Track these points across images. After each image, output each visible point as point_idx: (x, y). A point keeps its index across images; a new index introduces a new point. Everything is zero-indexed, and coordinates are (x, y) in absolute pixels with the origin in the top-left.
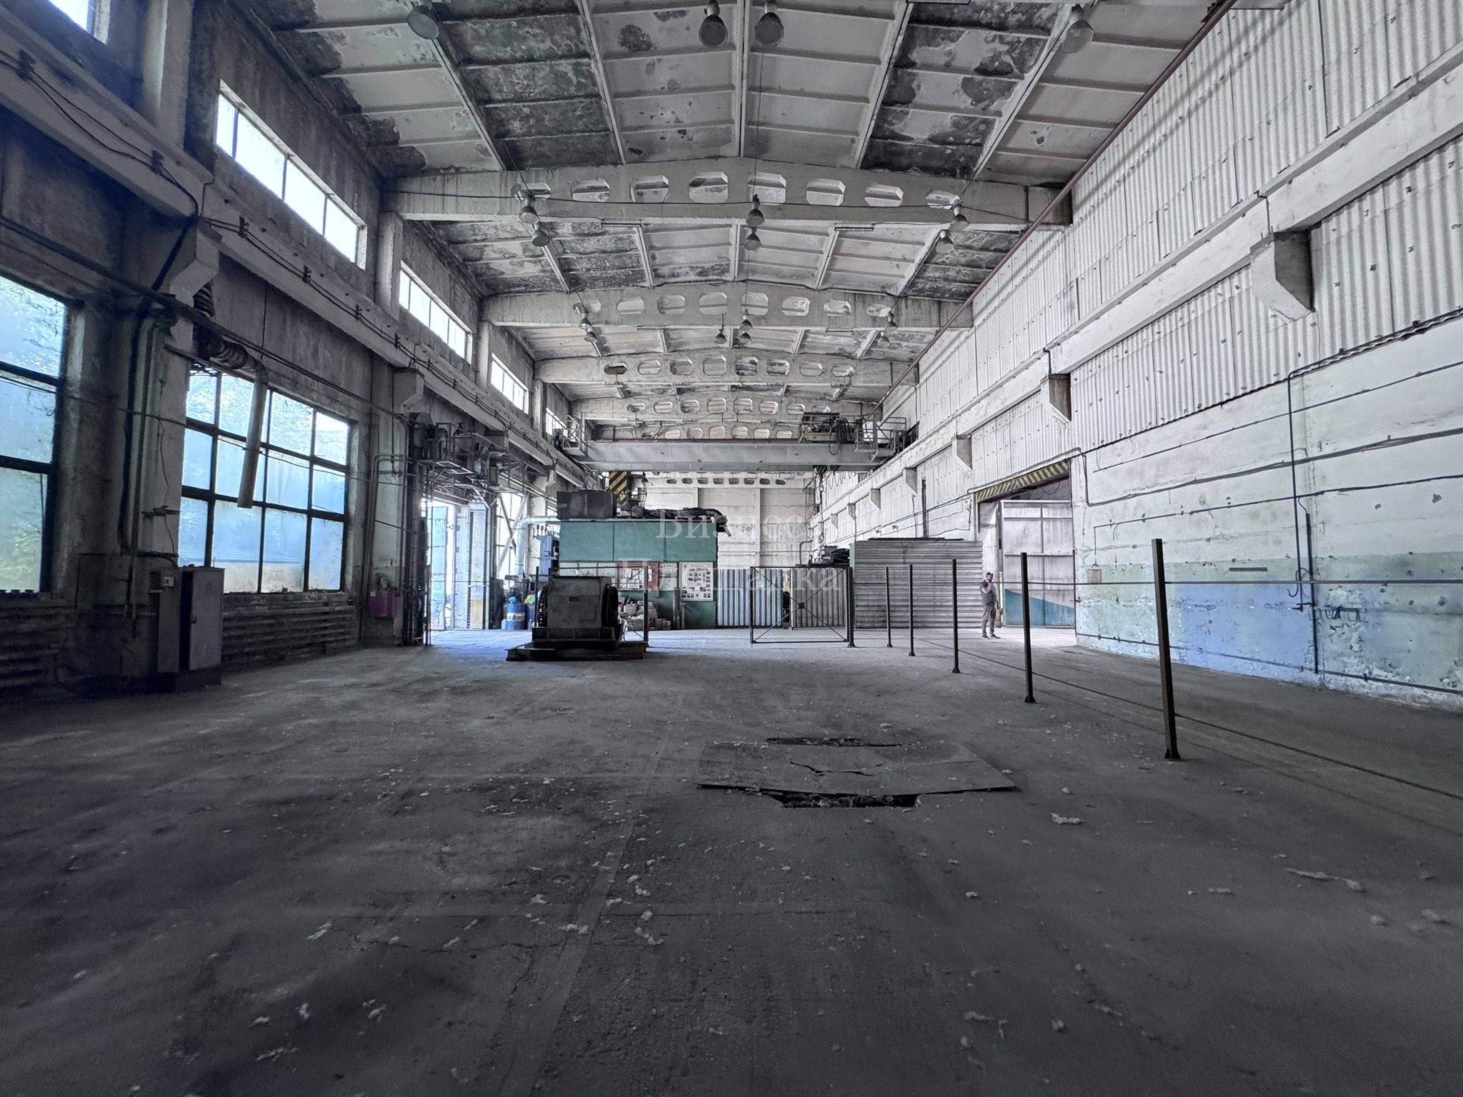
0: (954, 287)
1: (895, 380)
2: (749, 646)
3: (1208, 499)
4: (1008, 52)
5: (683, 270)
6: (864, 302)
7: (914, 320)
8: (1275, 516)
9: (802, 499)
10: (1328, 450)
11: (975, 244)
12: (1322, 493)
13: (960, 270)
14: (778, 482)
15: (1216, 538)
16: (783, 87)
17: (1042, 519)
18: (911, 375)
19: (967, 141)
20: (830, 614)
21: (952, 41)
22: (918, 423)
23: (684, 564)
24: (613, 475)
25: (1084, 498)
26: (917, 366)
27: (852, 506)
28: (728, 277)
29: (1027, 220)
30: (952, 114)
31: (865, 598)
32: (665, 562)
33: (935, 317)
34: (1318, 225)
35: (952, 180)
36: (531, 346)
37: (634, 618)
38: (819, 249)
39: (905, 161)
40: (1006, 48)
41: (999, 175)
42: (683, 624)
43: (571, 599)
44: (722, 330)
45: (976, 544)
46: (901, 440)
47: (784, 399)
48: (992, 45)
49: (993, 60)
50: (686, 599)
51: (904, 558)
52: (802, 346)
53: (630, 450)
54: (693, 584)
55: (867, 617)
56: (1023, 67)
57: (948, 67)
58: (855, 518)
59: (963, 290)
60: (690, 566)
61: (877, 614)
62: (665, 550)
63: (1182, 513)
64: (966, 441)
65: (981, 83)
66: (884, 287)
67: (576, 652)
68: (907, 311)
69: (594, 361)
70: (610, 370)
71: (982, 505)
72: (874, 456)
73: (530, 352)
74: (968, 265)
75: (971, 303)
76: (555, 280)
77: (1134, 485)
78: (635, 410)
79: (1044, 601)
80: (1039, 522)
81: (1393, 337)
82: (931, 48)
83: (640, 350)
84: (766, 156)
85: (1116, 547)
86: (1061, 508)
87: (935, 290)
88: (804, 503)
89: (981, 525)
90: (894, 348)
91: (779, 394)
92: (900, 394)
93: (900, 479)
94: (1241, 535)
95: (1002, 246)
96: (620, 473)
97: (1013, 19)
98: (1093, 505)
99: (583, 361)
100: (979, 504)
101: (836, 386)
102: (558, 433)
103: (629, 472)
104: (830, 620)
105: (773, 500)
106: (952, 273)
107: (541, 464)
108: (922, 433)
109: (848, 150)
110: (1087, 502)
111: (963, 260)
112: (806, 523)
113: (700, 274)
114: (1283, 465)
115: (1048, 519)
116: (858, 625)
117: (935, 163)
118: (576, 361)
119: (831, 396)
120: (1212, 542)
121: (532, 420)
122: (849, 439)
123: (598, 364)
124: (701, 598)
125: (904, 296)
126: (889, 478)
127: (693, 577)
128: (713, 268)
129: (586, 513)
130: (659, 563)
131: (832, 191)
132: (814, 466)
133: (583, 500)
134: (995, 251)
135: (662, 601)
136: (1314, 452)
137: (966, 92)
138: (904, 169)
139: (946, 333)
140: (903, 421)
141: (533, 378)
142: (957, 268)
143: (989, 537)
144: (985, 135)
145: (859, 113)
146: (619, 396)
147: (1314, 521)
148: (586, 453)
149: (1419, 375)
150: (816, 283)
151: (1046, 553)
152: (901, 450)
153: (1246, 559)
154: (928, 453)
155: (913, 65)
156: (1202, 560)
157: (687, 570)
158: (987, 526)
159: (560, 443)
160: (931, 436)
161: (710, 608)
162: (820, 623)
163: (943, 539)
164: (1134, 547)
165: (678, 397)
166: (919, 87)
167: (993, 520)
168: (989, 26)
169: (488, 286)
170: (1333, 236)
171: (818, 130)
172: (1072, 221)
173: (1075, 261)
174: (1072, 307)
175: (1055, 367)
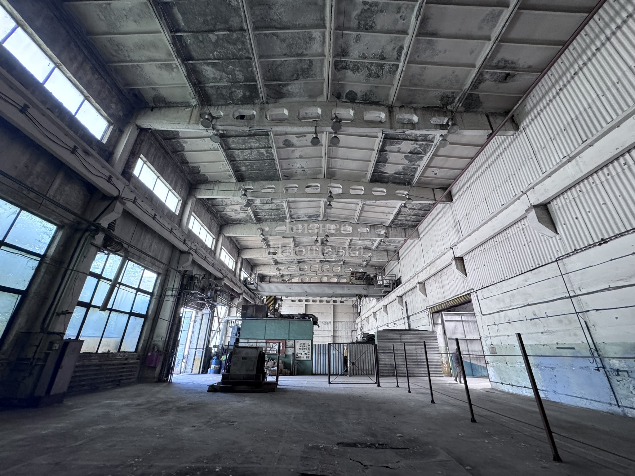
0: (410, 223)
1: (389, 259)
2: (328, 385)
3: (537, 313)
4: (419, 148)
5: (302, 216)
6: (374, 228)
7: (395, 235)
8: (570, 322)
9: (352, 310)
10: (584, 291)
11: (416, 208)
12: (588, 311)
13: (411, 217)
14: (341, 302)
15: (546, 332)
16: (340, 157)
17: (462, 321)
18: (396, 257)
19: (409, 174)
20: (367, 368)
21: (399, 144)
22: (401, 277)
23: (297, 341)
24: (268, 298)
25: (480, 311)
26: (398, 253)
27: (375, 313)
28: (319, 219)
29: (435, 200)
30: (402, 166)
31: (384, 360)
32: (289, 340)
33: (403, 234)
34: (549, 203)
35: (404, 186)
36: (239, 244)
37: (272, 369)
38: (355, 209)
39: (386, 180)
40: (419, 146)
41: (422, 185)
42: (296, 372)
43: (243, 358)
44: (317, 238)
45: (433, 333)
46: (394, 284)
47: (343, 266)
48: (414, 146)
49: (415, 149)
50: (298, 359)
51: (401, 339)
52: (350, 245)
53: (277, 287)
54: (302, 351)
55: (385, 370)
56: (425, 152)
57: (399, 152)
58: (376, 319)
59: (413, 224)
60: (300, 342)
61: (390, 369)
62: (289, 334)
63: (527, 320)
64: (423, 285)
65: (411, 156)
66: (381, 223)
67: (242, 387)
68: (392, 232)
69: (264, 250)
70: (269, 253)
71: (434, 314)
72: (383, 291)
73: (238, 246)
74: (414, 215)
75: (417, 229)
76: (252, 219)
77: (501, 306)
78: (279, 270)
79: (471, 363)
80: (461, 323)
81: (595, 244)
82: (392, 146)
83: (283, 245)
84: (334, 178)
85: (500, 336)
86: (470, 316)
87: (402, 224)
88: (353, 312)
89: (435, 324)
90: (388, 246)
91: (341, 264)
92: (392, 264)
93: (395, 301)
94: (557, 331)
95: (428, 208)
96: (271, 297)
97: (420, 138)
98: (484, 315)
99: (259, 249)
100: (432, 313)
101: (364, 261)
102: (246, 279)
103: (275, 296)
104: (368, 371)
105: (339, 310)
106: (408, 218)
107: (237, 292)
108: (403, 281)
109: (365, 176)
110: (482, 313)
111: (412, 213)
112: (354, 321)
113: (309, 217)
114: (566, 298)
115: (465, 321)
116: (381, 374)
117: (397, 181)
118: (257, 249)
119: (363, 265)
120: (544, 334)
121: (235, 273)
122: (371, 283)
123: (266, 251)
124: (305, 358)
125: (390, 226)
126: (390, 301)
127: (301, 348)
128: (314, 216)
129: (254, 315)
130: (286, 340)
131: (360, 190)
132: (357, 295)
133: (254, 309)
134: (424, 210)
135: (286, 360)
136: (578, 292)
137: (406, 159)
138: (386, 183)
139: (409, 240)
140: (394, 276)
141: (238, 256)
142: (410, 216)
143: (439, 330)
144: (415, 172)
145: (368, 166)
146: (273, 264)
147: (589, 325)
148: (257, 288)
149: (612, 260)
150: (355, 221)
151: (467, 338)
152: (395, 288)
153: (563, 343)
154: (407, 290)
155: (386, 151)
156: (542, 343)
157: (299, 344)
158: (437, 324)
159: (246, 283)
160: (407, 282)
161: (309, 364)
162: (363, 373)
163: (418, 330)
164: (508, 336)
165: (298, 264)
166: (389, 157)
167: (440, 322)
168: (411, 140)
169: (225, 221)
170: (557, 207)
171: (353, 170)
172: (452, 200)
173: (457, 215)
174: (459, 231)
175: (456, 254)
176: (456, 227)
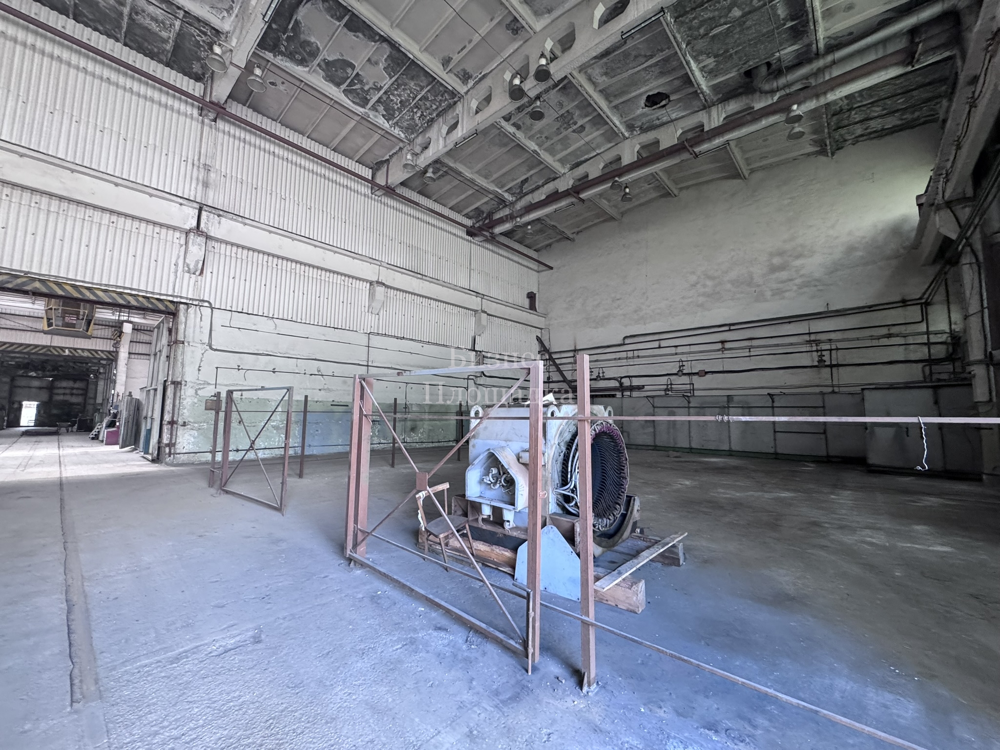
3: (322, 369)
15: (324, 389)
63: (305, 374)
77: (268, 348)
94: (338, 390)
98: (216, 350)
110: (209, 346)
114: (364, 365)
120: (322, 391)
137: (340, 60)
153: (339, 400)
156: (316, 400)
172: (215, 120)
173: (214, 154)
174: (206, 185)
175: (207, 229)
176: (198, 170)
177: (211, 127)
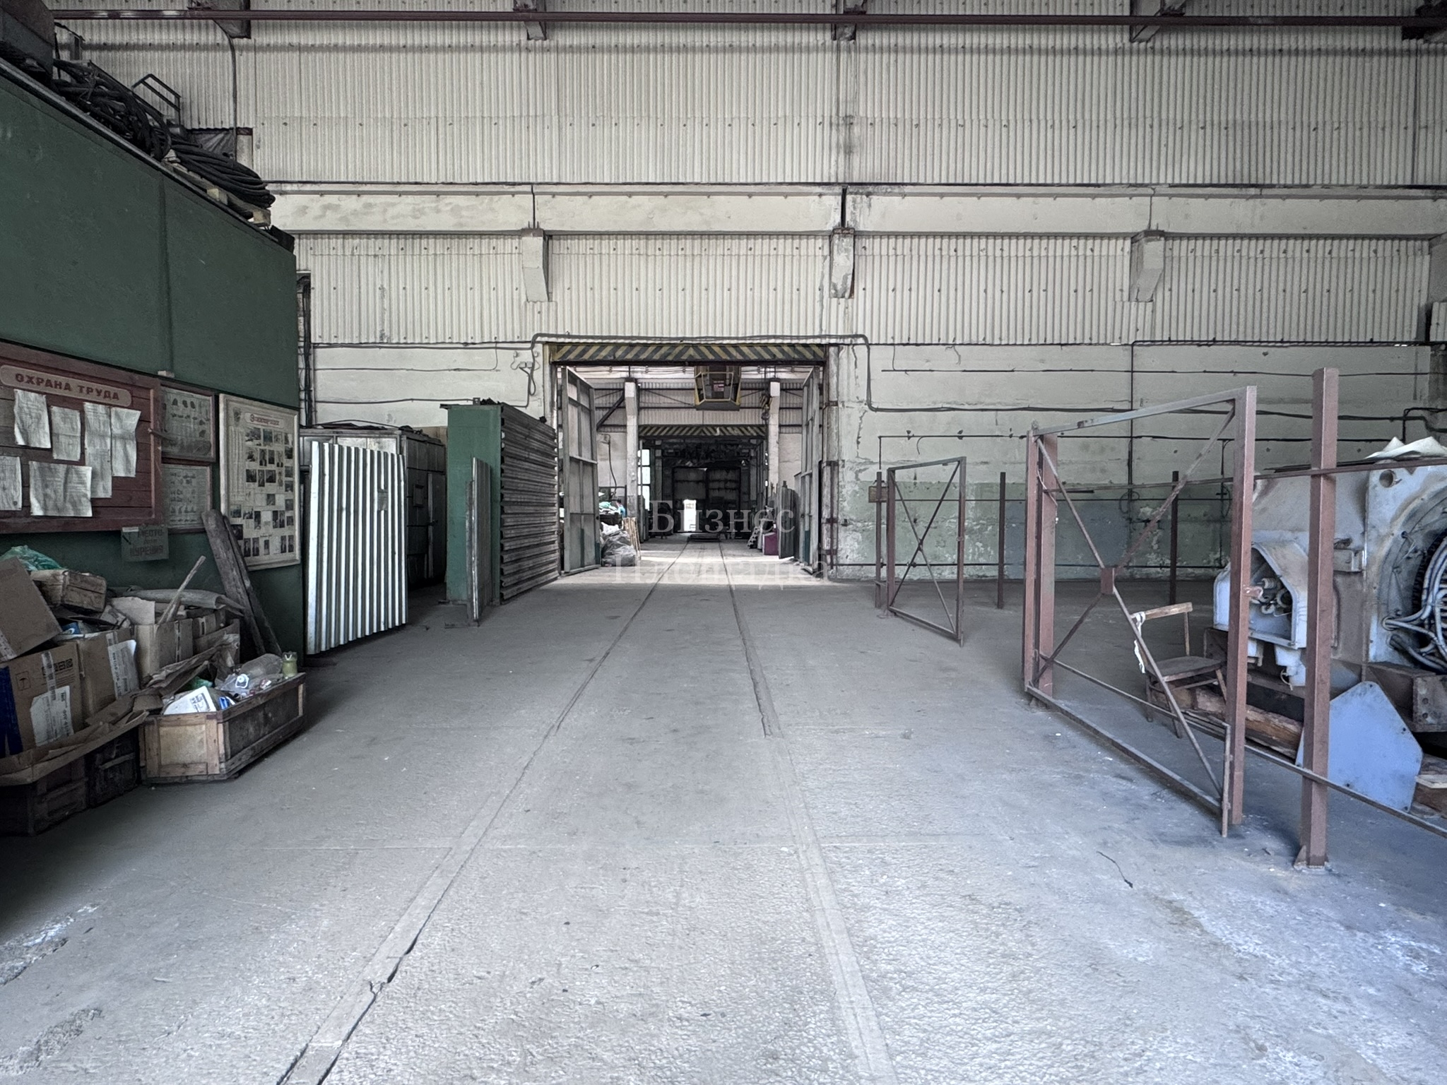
8: (1102, 449)
12: (1140, 437)
23: (232, 402)
25: (864, 399)
54: (259, 499)
60: (248, 413)
63: (1011, 436)
94: (1072, 463)
98: (879, 410)
100: (553, 364)
110: (869, 404)
127: (257, 468)
153: (1075, 482)
157: (243, 431)
161: (293, 591)
170: (1169, 253)
172: (853, 37)
173: (857, 93)
174: (849, 150)
175: (855, 221)
176: (838, 130)
177: (849, 51)
